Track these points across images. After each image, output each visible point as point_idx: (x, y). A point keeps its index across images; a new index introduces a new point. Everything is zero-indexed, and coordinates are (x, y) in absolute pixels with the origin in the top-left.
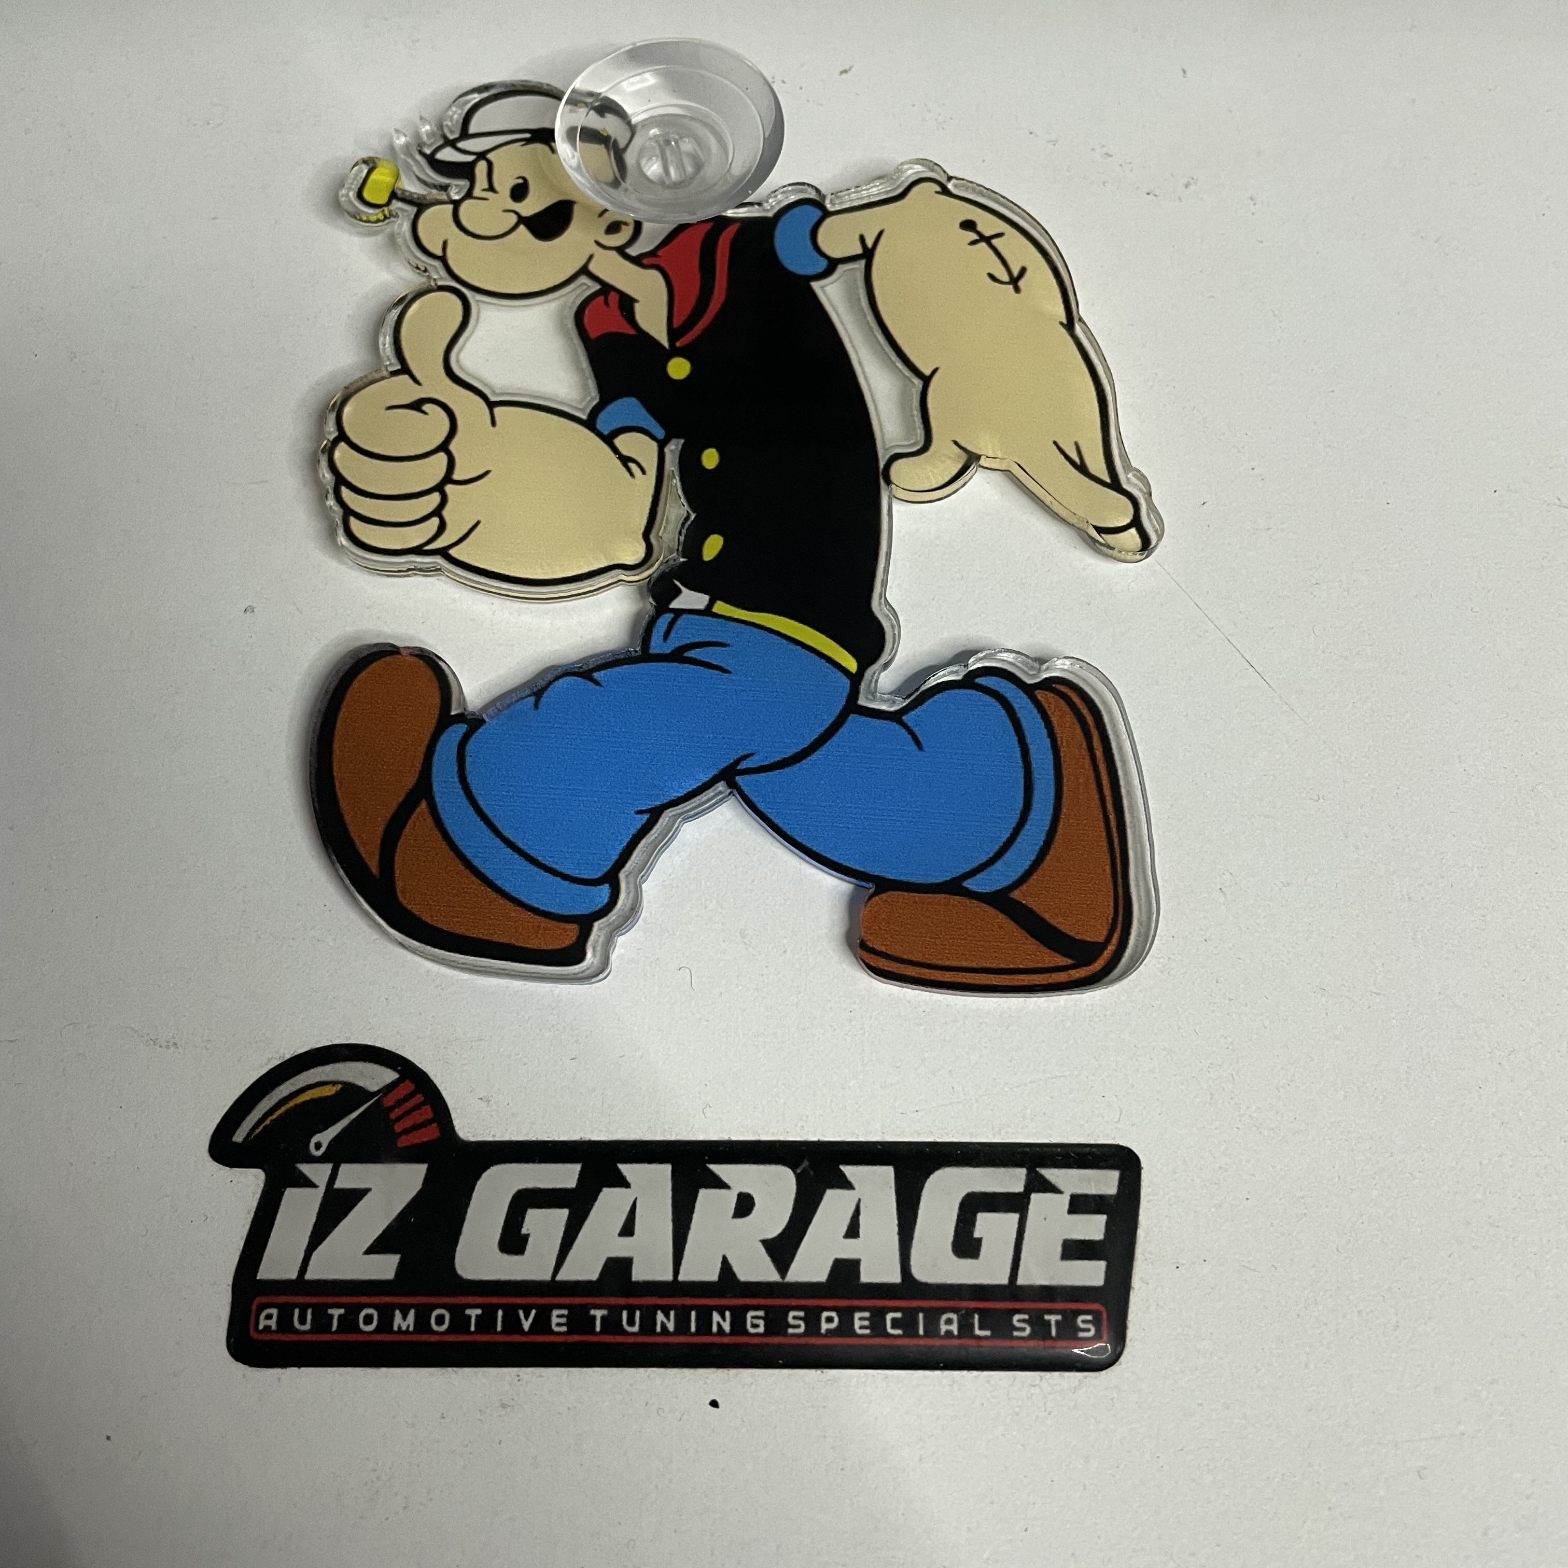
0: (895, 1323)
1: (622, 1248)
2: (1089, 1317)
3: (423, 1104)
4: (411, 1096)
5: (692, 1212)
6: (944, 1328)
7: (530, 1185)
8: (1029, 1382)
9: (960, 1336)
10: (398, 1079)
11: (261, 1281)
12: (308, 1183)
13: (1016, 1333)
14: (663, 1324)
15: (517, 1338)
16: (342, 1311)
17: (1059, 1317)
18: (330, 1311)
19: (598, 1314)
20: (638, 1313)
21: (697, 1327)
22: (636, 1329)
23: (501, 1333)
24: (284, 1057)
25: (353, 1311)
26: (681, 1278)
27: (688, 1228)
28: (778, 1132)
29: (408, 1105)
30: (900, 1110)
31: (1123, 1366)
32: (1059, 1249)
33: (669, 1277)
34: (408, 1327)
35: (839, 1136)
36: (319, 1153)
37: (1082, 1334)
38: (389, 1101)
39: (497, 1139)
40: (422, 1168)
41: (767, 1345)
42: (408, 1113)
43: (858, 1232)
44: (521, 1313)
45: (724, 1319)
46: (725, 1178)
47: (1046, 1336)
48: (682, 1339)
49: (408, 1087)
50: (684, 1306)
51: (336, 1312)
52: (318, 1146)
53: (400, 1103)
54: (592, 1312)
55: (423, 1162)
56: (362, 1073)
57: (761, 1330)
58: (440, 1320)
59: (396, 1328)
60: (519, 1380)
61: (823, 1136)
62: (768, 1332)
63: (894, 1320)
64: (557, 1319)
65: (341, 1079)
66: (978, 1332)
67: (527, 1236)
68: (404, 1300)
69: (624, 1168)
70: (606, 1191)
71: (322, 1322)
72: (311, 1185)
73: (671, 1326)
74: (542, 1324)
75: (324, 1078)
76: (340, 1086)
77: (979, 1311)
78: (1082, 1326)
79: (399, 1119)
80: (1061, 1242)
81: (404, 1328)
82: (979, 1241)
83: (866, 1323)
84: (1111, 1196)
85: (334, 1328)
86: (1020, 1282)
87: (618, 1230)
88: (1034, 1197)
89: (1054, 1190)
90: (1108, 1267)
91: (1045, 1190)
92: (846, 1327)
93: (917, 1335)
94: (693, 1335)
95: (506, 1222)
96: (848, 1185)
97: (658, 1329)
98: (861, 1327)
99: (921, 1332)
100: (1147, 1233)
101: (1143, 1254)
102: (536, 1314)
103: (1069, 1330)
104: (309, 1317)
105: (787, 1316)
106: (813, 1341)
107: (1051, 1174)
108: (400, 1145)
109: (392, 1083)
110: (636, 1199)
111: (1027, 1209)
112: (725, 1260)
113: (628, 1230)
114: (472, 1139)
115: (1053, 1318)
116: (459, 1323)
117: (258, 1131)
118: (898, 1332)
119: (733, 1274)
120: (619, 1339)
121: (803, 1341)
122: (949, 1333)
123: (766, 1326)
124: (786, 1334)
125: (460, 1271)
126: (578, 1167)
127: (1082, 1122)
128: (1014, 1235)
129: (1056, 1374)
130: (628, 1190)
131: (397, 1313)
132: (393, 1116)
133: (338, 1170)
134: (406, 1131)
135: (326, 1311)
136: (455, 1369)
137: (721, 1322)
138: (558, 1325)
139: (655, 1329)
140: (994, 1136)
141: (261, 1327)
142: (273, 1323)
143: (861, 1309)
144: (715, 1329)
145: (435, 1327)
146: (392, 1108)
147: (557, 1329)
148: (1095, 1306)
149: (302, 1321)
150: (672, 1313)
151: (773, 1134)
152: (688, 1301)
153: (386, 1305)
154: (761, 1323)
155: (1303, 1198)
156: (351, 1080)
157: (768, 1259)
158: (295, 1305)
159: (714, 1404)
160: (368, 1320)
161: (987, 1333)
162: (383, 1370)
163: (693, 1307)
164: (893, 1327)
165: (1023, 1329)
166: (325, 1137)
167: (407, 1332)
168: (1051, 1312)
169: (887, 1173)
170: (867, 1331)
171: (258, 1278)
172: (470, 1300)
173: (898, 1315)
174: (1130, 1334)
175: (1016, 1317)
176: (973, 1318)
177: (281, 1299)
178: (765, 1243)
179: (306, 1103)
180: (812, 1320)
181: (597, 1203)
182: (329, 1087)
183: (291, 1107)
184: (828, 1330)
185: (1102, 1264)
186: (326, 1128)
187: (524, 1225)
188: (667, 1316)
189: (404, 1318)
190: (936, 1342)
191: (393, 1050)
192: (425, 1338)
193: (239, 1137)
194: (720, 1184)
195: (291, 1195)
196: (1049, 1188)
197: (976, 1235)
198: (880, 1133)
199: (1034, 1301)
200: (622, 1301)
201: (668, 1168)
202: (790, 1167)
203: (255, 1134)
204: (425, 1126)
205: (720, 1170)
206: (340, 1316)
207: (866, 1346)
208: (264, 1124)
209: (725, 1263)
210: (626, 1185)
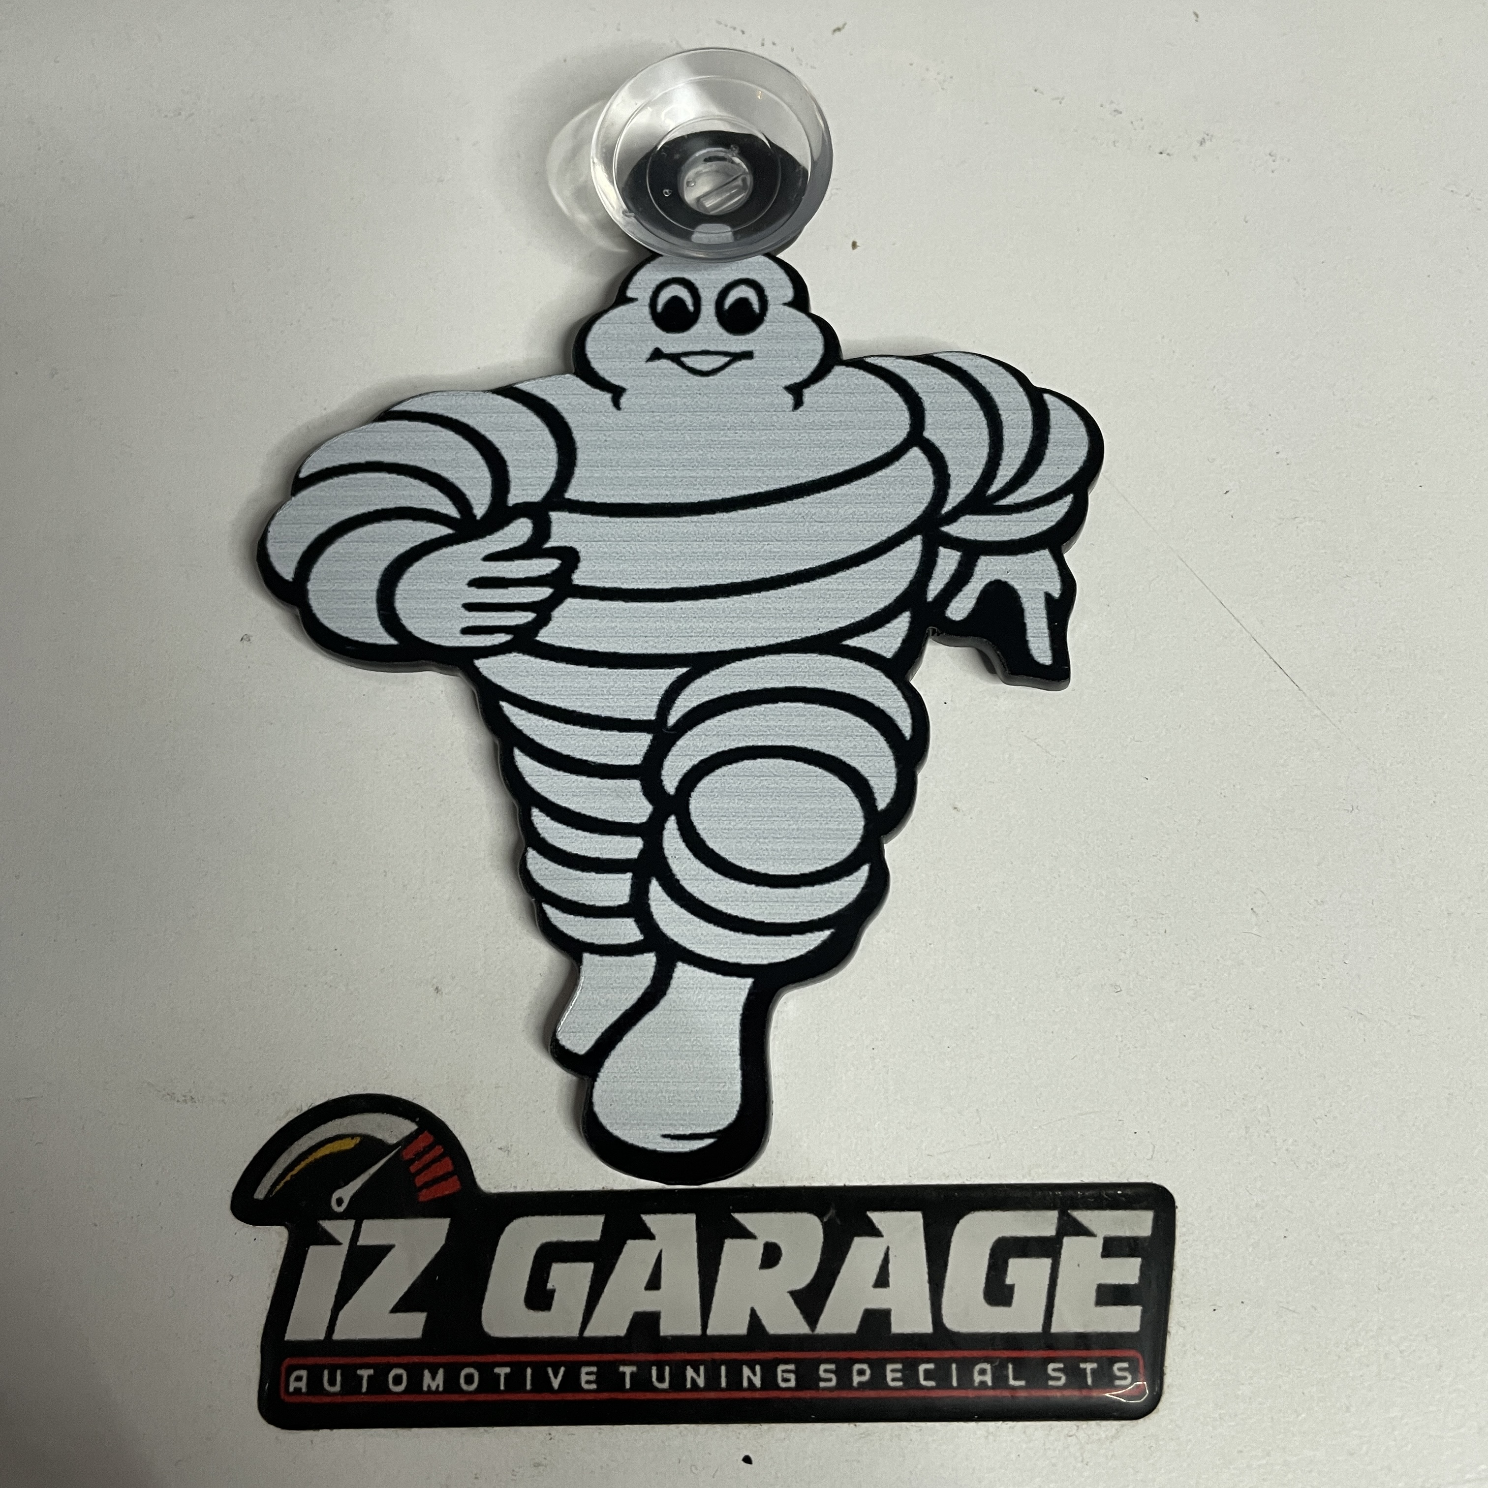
0: (928, 1375)
1: (648, 1302)
2: (1125, 1365)
3: (442, 1156)
4: (431, 1147)
5: (719, 1264)
6: (977, 1378)
7: (554, 1239)
8: (1066, 1432)
9: (993, 1388)
10: (416, 1131)
11: (289, 1342)
12: (331, 1240)
13: (1051, 1383)
14: (693, 1380)
15: (547, 1397)
16: (371, 1372)
17: (1095, 1365)
18: (359, 1372)
19: (628, 1370)
20: (667, 1369)
21: (728, 1383)
22: (666, 1385)
23: (531, 1391)
24: (301, 1110)
25: (381, 1373)
26: (710, 1332)
27: (714, 1281)
28: (803, 1177)
29: (428, 1158)
30: (927, 1152)
31: (1161, 1413)
32: (1093, 1295)
33: (698, 1331)
34: (438, 1386)
35: (865, 1180)
36: (341, 1209)
37: (1118, 1383)
38: (408, 1155)
39: (519, 1190)
40: (445, 1223)
41: (799, 1399)
42: (427, 1166)
43: (888, 1281)
44: (550, 1371)
45: (754, 1374)
46: (750, 1228)
47: (1083, 1385)
48: (712, 1395)
49: (426, 1139)
50: (714, 1361)
51: (365, 1373)
52: (340, 1202)
53: (419, 1155)
54: (622, 1369)
55: (445, 1217)
56: (379, 1126)
57: (792, 1384)
58: (469, 1379)
59: (425, 1388)
60: (551, 1439)
61: (850, 1181)
62: (799, 1386)
63: (926, 1371)
64: (587, 1377)
65: (360, 1131)
66: (1012, 1382)
67: (553, 1292)
68: (431, 1359)
69: (649, 1219)
70: (630, 1243)
71: (351, 1383)
72: (334, 1242)
73: (701, 1382)
74: (571, 1382)
75: (343, 1131)
76: (357, 1140)
77: (1013, 1360)
78: (1118, 1374)
79: (419, 1172)
80: (1095, 1287)
81: (434, 1388)
82: (1011, 1288)
83: (899, 1375)
84: (1145, 1238)
85: (364, 1389)
86: (1054, 1330)
87: (644, 1284)
88: (1066, 1240)
89: (1087, 1233)
90: (1144, 1312)
91: (1078, 1234)
92: (878, 1379)
93: (951, 1387)
94: (722, 1390)
95: (531, 1277)
96: (876, 1233)
97: (689, 1385)
98: (894, 1380)
99: (955, 1383)
100: (1183, 1275)
101: (1179, 1297)
102: (565, 1372)
103: (1105, 1378)
104: (339, 1378)
105: (818, 1370)
106: (845, 1394)
107: (1083, 1216)
108: (421, 1199)
109: (411, 1134)
110: (661, 1251)
111: (1060, 1254)
112: (753, 1314)
113: (654, 1283)
114: (494, 1191)
115: (1089, 1367)
116: (489, 1381)
117: (278, 1187)
118: (932, 1383)
119: (762, 1328)
120: (649, 1396)
121: (835, 1394)
122: (983, 1384)
123: (797, 1380)
124: (817, 1388)
125: (487, 1329)
126: (601, 1219)
127: (1114, 1160)
128: (1046, 1282)
129: (1093, 1423)
130: (653, 1241)
131: (427, 1373)
132: (413, 1169)
133: (361, 1227)
134: (427, 1185)
135: (356, 1373)
136: (486, 1428)
137: (752, 1376)
138: (588, 1382)
139: (685, 1385)
140: (1024, 1177)
141: (291, 1389)
142: (303, 1385)
143: (893, 1361)
144: (745, 1384)
145: (464, 1387)
146: (411, 1161)
147: (586, 1386)
148: (1131, 1353)
149: (332, 1382)
150: (702, 1369)
151: (798, 1179)
152: (718, 1356)
153: (415, 1364)
154: (792, 1376)
155: (1342, 1234)
156: (369, 1132)
157: (796, 1311)
158: (324, 1367)
159: (747, 1460)
160: (398, 1380)
161: (1022, 1383)
162: (415, 1430)
163: (723, 1362)
164: (925, 1379)
165: (1059, 1379)
166: (347, 1192)
167: (437, 1391)
168: (1085, 1360)
169: (917, 1218)
170: (900, 1384)
171: (286, 1338)
172: (498, 1358)
173: (931, 1366)
174: (1168, 1380)
175: (1051, 1366)
176: (1007, 1368)
177: (311, 1361)
178: (793, 1294)
179: (325, 1157)
180: (843, 1373)
181: (622, 1256)
182: (348, 1140)
183: (311, 1163)
184: (860, 1383)
185: (1138, 1309)
186: (347, 1184)
187: (550, 1280)
188: (697, 1371)
189: (434, 1378)
190: (971, 1394)
191: (410, 1100)
192: (455, 1397)
193: (260, 1193)
194: (744, 1234)
195: (315, 1253)
196: (1082, 1231)
197: (1008, 1281)
198: (907, 1176)
199: (1069, 1349)
200: (652, 1357)
201: (692, 1218)
202: (816, 1215)
203: (276, 1190)
204: (446, 1179)
205: (744, 1219)
206: (369, 1377)
207: (898, 1399)
208: (285, 1180)
209: (753, 1315)
210: (651, 1237)
